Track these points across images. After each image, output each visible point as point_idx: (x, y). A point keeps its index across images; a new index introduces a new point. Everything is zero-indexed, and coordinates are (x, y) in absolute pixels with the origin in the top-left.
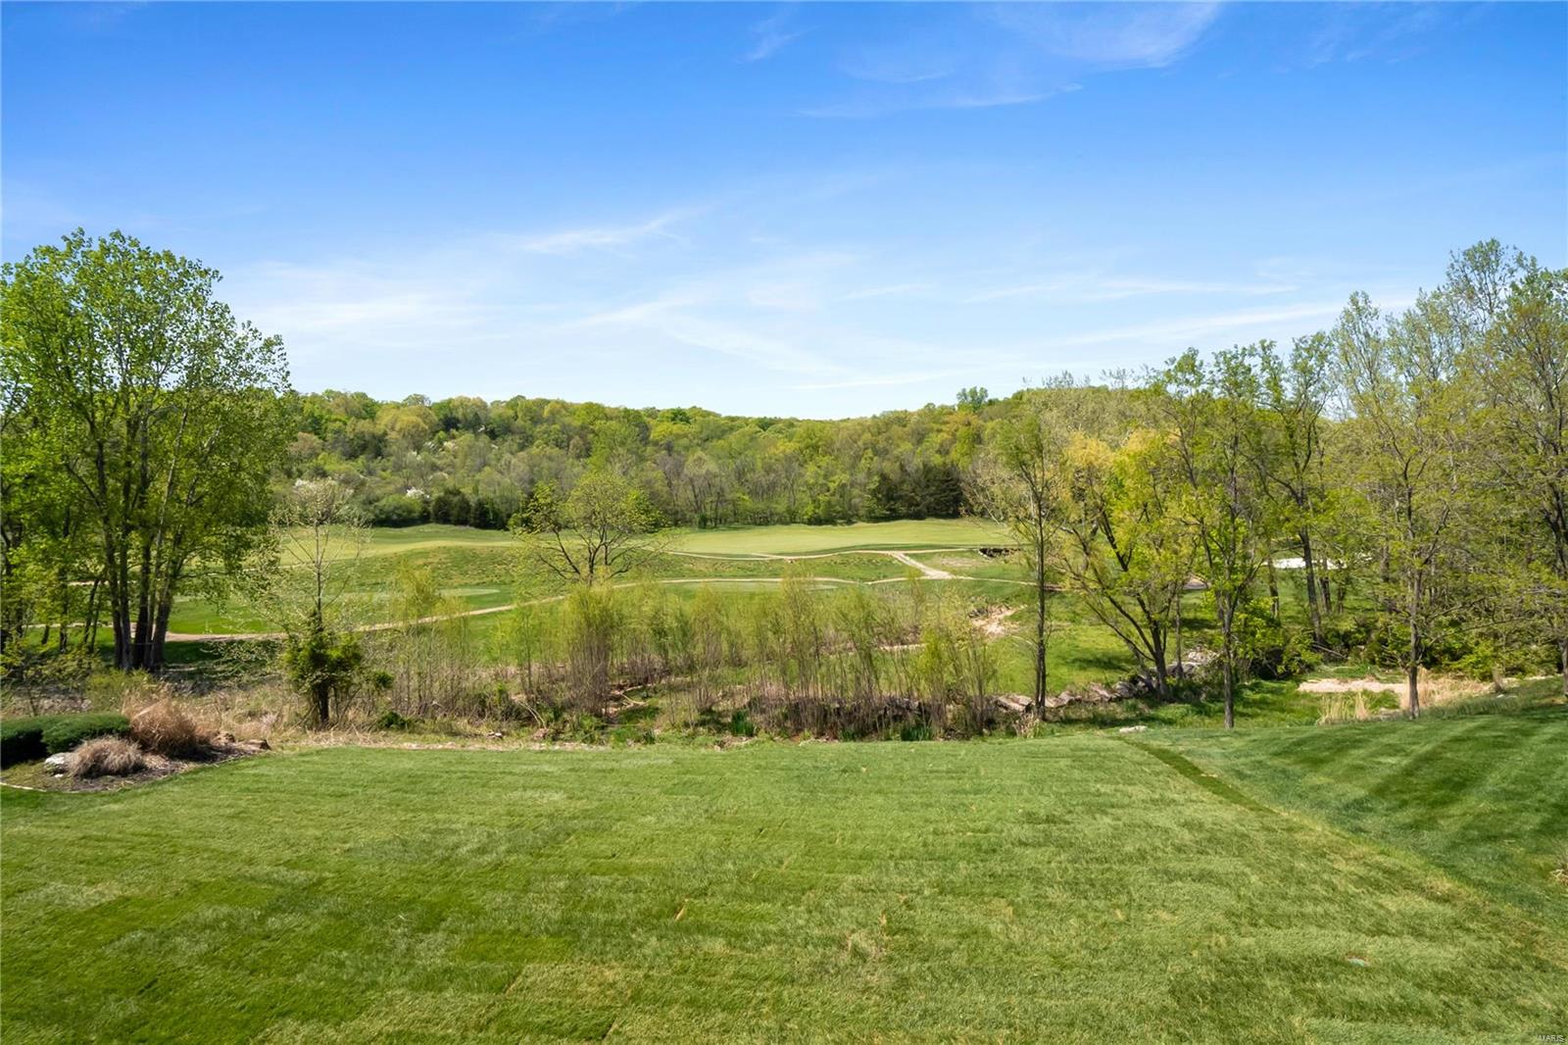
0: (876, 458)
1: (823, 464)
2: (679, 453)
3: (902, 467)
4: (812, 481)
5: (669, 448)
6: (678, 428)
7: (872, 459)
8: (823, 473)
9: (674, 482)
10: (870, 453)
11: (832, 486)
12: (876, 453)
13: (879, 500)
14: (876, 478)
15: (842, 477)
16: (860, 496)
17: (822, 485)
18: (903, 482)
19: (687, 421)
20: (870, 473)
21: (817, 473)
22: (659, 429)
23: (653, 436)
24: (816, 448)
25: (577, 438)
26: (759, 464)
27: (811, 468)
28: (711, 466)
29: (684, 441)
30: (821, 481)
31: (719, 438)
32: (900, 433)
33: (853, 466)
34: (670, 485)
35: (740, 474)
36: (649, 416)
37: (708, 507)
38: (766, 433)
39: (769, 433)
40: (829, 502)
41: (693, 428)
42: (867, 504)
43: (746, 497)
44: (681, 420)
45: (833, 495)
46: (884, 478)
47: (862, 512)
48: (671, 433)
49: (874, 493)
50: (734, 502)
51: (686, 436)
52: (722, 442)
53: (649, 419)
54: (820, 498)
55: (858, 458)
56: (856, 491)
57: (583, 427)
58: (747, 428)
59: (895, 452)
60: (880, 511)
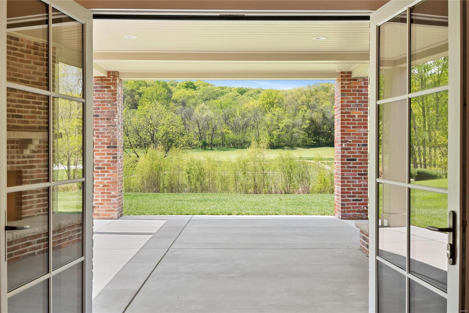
0: (308, 110)
1: (276, 113)
2: (189, 107)
3: (324, 115)
4: (269, 123)
5: (184, 104)
6: (190, 92)
7: (306, 111)
8: (276, 118)
9: (187, 122)
10: (305, 107)
11: (281, 126)
12: (309, 107)
13: (309, 134)
14: (308, 122)
15: (286, 121)
16: (298, 132)
17: (275, 125)
18: (325, 124)
19: (195, 88)
20: (304, 118)
21: (272, 118)
22: (178, 93)
23: (174, 97)
24: (272, 104)
25: (129, 97)
26: (238, 112)
27: (269, 115)
28: (209, 113)
29: (193, 100)
30: (275, 123)
31: (214, 99)
32: (324, 96)
33: (295, 115)
34: (185, 124)
35: (226, 119)
36: (172, 85)
37: (207, 137)
38: (243, 96)
39: (245, 96)
40: (279, 135)
41: (198, 93)
42: (302, 137)
43: (230, 132)
44: (191, 88)
45: (282, 131)
46: (312, 121)
47: (299, 141)
48: (184, 96)
49: (306, 130)
50: (223, 135)
51: (194, 97)
52: (215, 101)
53: (172, 87)
54: (274, 132)
55: (297, 110)
56: (295, 130)
57: (132, 91)
58: (231, 93)
59: (321, 107)
60: (310, 141)
